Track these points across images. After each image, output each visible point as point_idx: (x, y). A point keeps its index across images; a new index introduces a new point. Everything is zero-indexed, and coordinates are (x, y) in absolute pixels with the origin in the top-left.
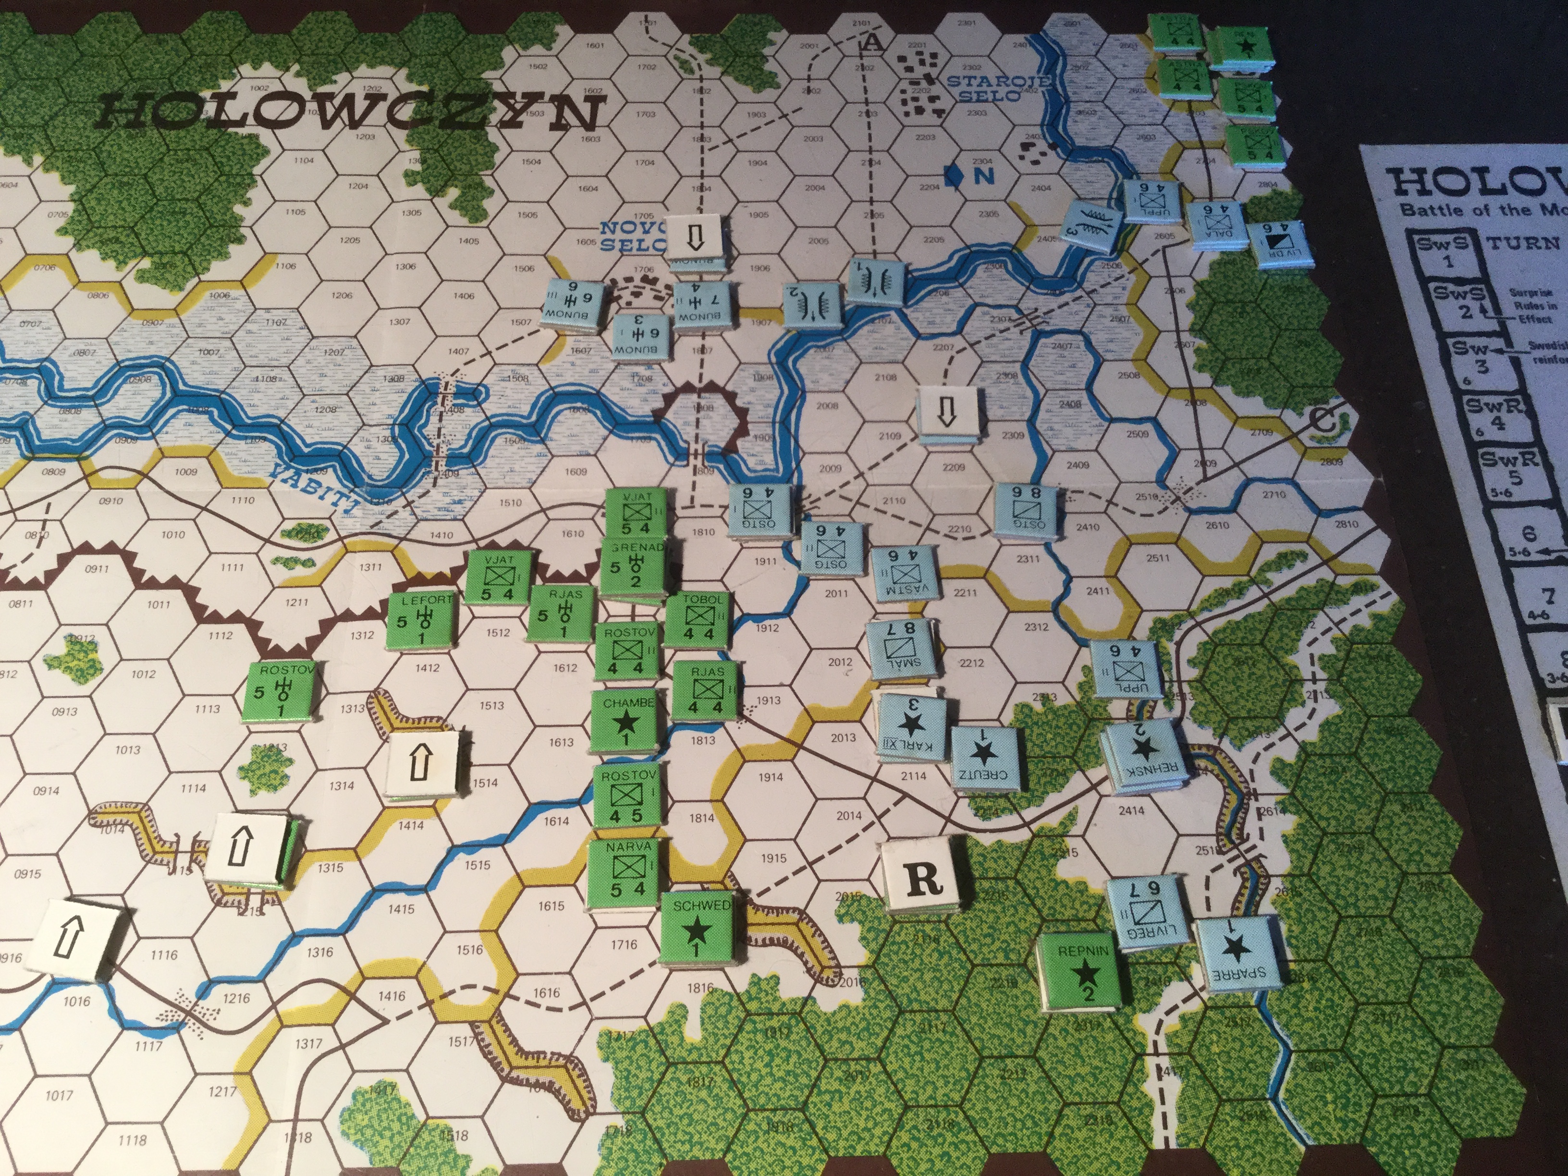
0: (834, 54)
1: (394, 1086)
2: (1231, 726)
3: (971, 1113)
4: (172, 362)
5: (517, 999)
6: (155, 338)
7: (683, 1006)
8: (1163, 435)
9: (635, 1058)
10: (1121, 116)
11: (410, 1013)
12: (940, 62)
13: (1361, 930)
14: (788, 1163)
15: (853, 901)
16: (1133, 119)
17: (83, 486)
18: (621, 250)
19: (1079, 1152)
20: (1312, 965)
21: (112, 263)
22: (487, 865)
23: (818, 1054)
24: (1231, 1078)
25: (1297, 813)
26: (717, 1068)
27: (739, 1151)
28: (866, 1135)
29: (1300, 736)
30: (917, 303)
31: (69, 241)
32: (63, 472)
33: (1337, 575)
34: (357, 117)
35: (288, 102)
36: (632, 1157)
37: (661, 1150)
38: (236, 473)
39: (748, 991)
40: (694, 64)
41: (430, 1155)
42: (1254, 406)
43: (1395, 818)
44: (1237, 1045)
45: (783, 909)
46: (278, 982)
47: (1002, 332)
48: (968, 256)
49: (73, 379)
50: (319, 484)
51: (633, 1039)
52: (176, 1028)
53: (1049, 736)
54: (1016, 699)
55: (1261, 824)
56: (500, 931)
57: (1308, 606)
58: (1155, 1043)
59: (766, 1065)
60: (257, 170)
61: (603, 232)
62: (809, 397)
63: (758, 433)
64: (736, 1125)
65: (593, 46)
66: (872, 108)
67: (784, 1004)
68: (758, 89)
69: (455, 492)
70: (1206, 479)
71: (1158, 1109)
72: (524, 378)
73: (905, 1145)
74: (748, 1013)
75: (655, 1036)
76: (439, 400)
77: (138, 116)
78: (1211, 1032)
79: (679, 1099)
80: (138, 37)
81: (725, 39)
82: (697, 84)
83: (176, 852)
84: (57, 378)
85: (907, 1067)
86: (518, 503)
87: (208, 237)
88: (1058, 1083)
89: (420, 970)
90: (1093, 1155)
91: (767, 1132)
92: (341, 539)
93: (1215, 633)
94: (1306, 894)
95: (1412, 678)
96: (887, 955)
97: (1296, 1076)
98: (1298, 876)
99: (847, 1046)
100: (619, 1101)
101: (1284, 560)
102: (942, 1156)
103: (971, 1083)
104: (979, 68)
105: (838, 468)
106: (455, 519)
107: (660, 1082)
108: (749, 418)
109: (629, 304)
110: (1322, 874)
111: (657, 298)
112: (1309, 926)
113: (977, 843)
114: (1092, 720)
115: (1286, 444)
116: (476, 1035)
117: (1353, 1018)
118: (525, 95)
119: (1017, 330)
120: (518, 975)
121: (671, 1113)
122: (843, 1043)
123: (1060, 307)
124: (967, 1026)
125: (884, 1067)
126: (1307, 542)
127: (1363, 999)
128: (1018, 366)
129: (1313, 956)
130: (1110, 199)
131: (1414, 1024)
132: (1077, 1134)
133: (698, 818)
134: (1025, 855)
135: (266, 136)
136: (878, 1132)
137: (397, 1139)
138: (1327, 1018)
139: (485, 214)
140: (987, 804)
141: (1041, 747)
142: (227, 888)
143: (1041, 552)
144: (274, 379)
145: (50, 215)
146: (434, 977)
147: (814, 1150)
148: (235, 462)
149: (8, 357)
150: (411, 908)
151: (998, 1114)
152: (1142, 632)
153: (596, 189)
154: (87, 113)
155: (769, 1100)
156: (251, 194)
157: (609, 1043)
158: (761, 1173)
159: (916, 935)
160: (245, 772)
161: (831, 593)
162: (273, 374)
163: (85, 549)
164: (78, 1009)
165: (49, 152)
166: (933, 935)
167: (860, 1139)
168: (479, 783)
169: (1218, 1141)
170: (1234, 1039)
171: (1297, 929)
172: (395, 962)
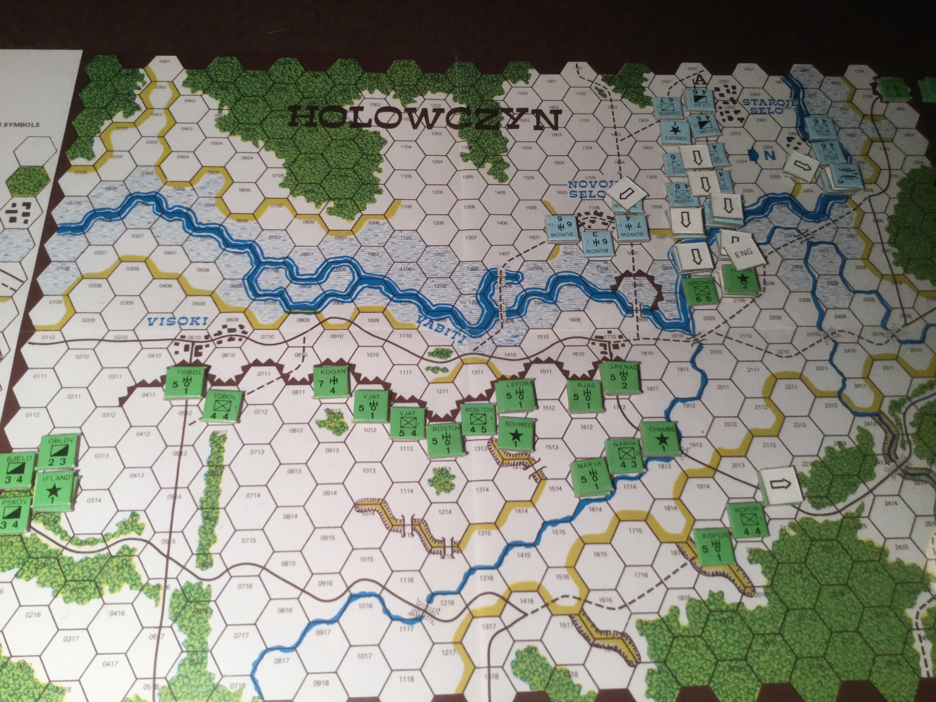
0: (680, 87)
3: (829, 661)
4: (355, 260)
5: (591, 603)
6: (344, 246)
7: (676, 607)
8: (882, 301)
9: (656, 633)
10: (837, 123)
11: (537, 610)
12: (738, 91)
14: (741, 687)
15: (756, 552)
16: (843, 126)
17: (320, 328)
18: (581, 197)
19: (886, 680)
21: (312, 204)
23: (749, 631)
26: (699, 639)
27: (716, 681)
28: (779, 672)
31: (287, 191)
32: (308, 320)
34: (431, 122)
35: (392, 113)
36: (662, 685)
37: (677, 682)
38: (399, 321)
39: (709, 600)
40: (606, 92)
41: (560, 685)
42: (925, 285)
46: (467, 594)
47: (791, 242)
48: (767, 200)
49: (303, 269)
50: (443, 327)
51: (654, 625)
52: (419, 619)
53: (845, 464)
54: (826, 444)
56: (577, 567)
58: (917, 624)
59: (724, 637)
60: (382, 152)
61: (570, 187)
63: (669, 299)
64: (713, 668)
65: (551, 81)
67: (728, 606)
68: (643, 106)
69: (514, 331)
70: (906, 324)
71: (922, 657)
72: (541, 268)
73: (798, 677)
74: (711, 611)
75: (664, 622)
76: (498, 280)
77: (311, 120)
79: (682, 655)
80: (303, 73)
81: (621, 77)
82: (609, 103)
83: (404, 525)
84: (295, 268)
85: (794, 637)
86: (547, 337)
87: (363, 190)
88: (871, 645)
89: (539, 588)
90: (893, 681)
91: (729, 672)
92: (459, 357)
93: (922, 408)
96: (778, 581)
99: (763, 628)
100: (652, 656)
102: (818, 682)
103: (828, 646)
104: (758, 95)
105: (713, 318)
106: (515, 346)
107: (671, 646)
108: (662, 291)
109: (589, 227)
111: (604, 224)
113: (815, 522)
116: (574, 622)
118: (518, 110)
119: (799, 241)
120: (589, 590)
121: (679, 662)
122: (761, 626)
123: (820, 229)
124: (822, 617)
125: (783, 637)
128: (802, 261)
132: (884, 671)
134: (840, 527)
135: (383, 132)
136: (784, 670)
137: (542, 676)
139: (506, 178)
140: (818, 500)
141: (841, 470)
142: (433, 544)
143: (828, 364)
144: (410, 269)
145: (274, 176)
146: (546, 591)
147: (754, 680)
148: (398, 315)
149: (266, 256)
150: (529, 555)
151: (842, 661)
152: (885, 408)
153: (563, 163)
154: (283, 117)
155: (727, 656)
156: (381, 166)
157: (642, 626)
158: (729, 692)
159: (790, 570)
160: (432, 482)
161: (720, 387)
162: (409, 266)
163: (328, 362)
164: (367, 610)
165: (266, 139)
166: (799, 569)
167: (776, 675)
168: (552, 488)
172: (526, 583)
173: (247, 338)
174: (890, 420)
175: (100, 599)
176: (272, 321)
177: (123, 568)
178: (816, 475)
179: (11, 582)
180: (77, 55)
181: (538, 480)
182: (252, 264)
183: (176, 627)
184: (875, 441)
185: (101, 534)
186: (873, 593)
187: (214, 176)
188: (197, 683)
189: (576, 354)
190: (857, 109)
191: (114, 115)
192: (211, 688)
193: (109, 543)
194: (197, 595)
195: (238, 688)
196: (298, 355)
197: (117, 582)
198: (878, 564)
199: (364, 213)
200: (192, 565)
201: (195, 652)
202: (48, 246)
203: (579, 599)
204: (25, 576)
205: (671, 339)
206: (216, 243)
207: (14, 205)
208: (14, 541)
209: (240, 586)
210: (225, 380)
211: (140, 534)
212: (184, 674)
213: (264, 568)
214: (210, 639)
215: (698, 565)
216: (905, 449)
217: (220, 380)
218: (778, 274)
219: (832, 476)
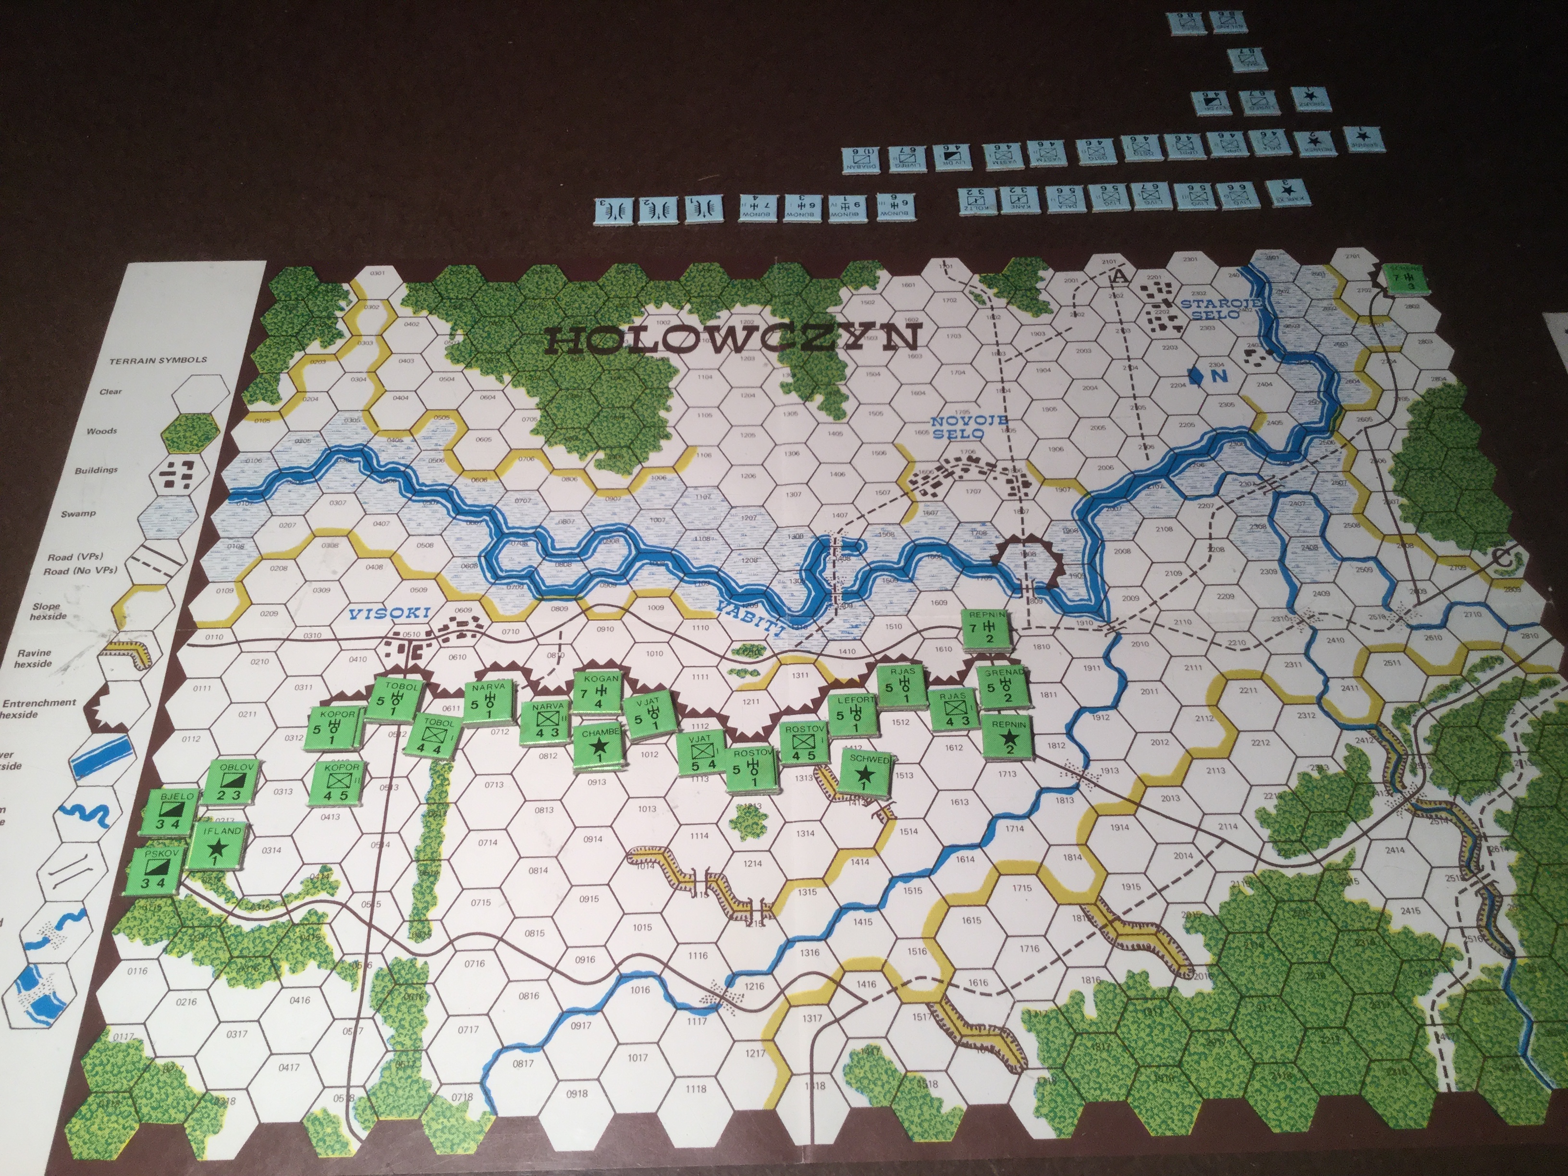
0: (1091, 287)
2: (1461, 787)
3: (1304, 1068)
4: (633, 529)
5: (957, 987)
6: (617, 510)
7: (1080, 993)
8: (1383, 570)
9: (1051, 1029)
10: (1320, 329)
11: (881, 996)
12: (1174, 289)
14: (1174, 1103)
15: (1195, 918)
16: (1328, 330)
17: (582, 619)
18: (949, 438)
19: (1386, 1095)
20: (1541, 960)
21: (575, 455)
22: (919, 890)
23: (1185, 1026)
24: (1491, 1041)
25: (1516, 850)
26: (1112, 1037)
27: (1137, 1096)
28: (1228, 1084)
29: (1514, 793)
30: (1180, 472)
31: (541, 439)
32: (566, 608)
33: (1527, 674)
34: (740, 343)
35: (687, 333)
36: (1059, 1099)
37: (1080, 1094)
38: (691, 608)
39: (1126, 983)
40: (985, 297)
41: (913, 1098)
42: (1448, 548)
44: (1492, 1018)
45: (1143, 923)
46: (783, 973)
47: (1249, 493)
48: (1214, 437)
49: (561, 541)
50: (754, 615)
51: (1047, 1016)
52: (715, 1008)
53: (1327, 796)
54: (1298, 769)
55: (1491, 858)
56: (938, 938)
57: (1508, 697)
58: (1432, 1017)
59: (1149, 1035)
60: (672, 385)
61: (934, 425)
62: (1107, 545)
63: (1073, 573)
64: (1132, 1077)
66: (1125, 326)
67: (1154, 992)
68: (1037, 314)
69: (852, 620)
70: (1420, 603)
71: (1440, 1064)
72: (892, 534)
73: (1257, 1091)
74: (1129, 999)
75: (1062, 1014)
76: (832, 551)
77: (576, 345)
78: (1472, 1009)
79: (1087, 1059)
80: (565, 284)
81: (1007, 278)
82: (990, 312)
83: (695, 882)
84: (549, 541)
85: (1252, 1035)
86: (899, 627)
87: (644, 435)
88: (1364, 1046)
89: (883, 966)
90: (1396, 1097)
91: (1155, 1082)
92: (775, 655)
93: (1441, 718)
94: (1530, 908)
96: (1227, 957)
97: (1538, 1039)
98: (1524, 896)
99: (1206, 1022)
100: (1044, 1060)
101: (1487, 664)
102: (1286, 1098)
103: (1300, 1048)
104: (1205, 293)
105: (1137, 598)
106: (855, 640)
107: (1072, 1046)
108: (1064, 561)
109: (961, 479)
110: (1540, 894)
111: (982, 474)
112: (1536, 932)
113: (1283, 876)
114: (1356, 785)
115: (1477, 576)
116: (932, 1013)
118: (861, 325)
119: (1261, 491)
120: (956, 970)
121: (1083, 1068)
122: (1203, 1019)
123: (1292, 474)
124: (1292, 1007)
125: (1235, 1036)
126: (1502, 650)
128: (1265, 519)
129: (1540, 954)
130: (1319, 392)
132: (1383, 1082)
133: (1070, 857)
134: (1319, 884)
135: (674, 359)
136: (1236, 1081)
137: (887, 1086)
138: (1556, 997)
139: (844, 414)
140: (1287, 847)
141: (1321, 804)
142: (735, 907)
143: (1303, 659)
144: (708, 539)
145: (524, 420)
146: (895, 971)
147: (1191, 1094)
148: (691, 600)
149: (510, 525)
150: (870, 922)
151: (1322, 1069)
152: (1387, 719)
153: (924, 393)
154: (538, 343)
155: (1153, 1060)
156: (670, 402)
157: (1030, 1018)
158: (1155, 1111)
159: (1246, 942)
160: (735, 824)
161: (1145, 692)
162: (707, 535)
163: (593, 664)
164: (642, 996)
165: (514, 372)
166: (1258, 942)
167: (1224, 1087)
168: (905, 831)
169: (1487, 1087)
170: (1490, 1014)
171: (1526, 934)
172: (865, 960)
173: (483, 634)
174: (1394, 736)
175: (277, 982)
176: (516, 611)
177: (308, 940)
178: (1285, 812)
179: (158, 959)
180: (258, 267)
181: (885, 821)
182: (491, 536)
183: (379, 1018)
184: (1372, 763)
185: (280, 894)
186: (1368, 974)
187: (442, 422)
188: (407, 1094)
189: (941, 649)
190: (1349, 308)
191: (307, 345)
192: (426, 1100)
193: (290, 908)
194: (409, 976)
195: (463, 1099)
196: (553, 655)
197: (301, 958)
198: (1376, 934)
199: (644, 464)
200: (403, 936)
201: (406, 1051)
202: (216, 518)
203: (941, 981)
204: (176, 950)
205: (1077, 627)
206: (444, 510)
207: (171, 465)
208: (163, 904)
209: (468, 964)
210: (452, 690)
211: (332, 895)
212: (389, 1081)
213: (501, 939)
214: (426, 1035)
215: (1113, 935)
216: (1415, 775)
217: (445, 690)
218: (1231, 537)
219: (1307, 812)
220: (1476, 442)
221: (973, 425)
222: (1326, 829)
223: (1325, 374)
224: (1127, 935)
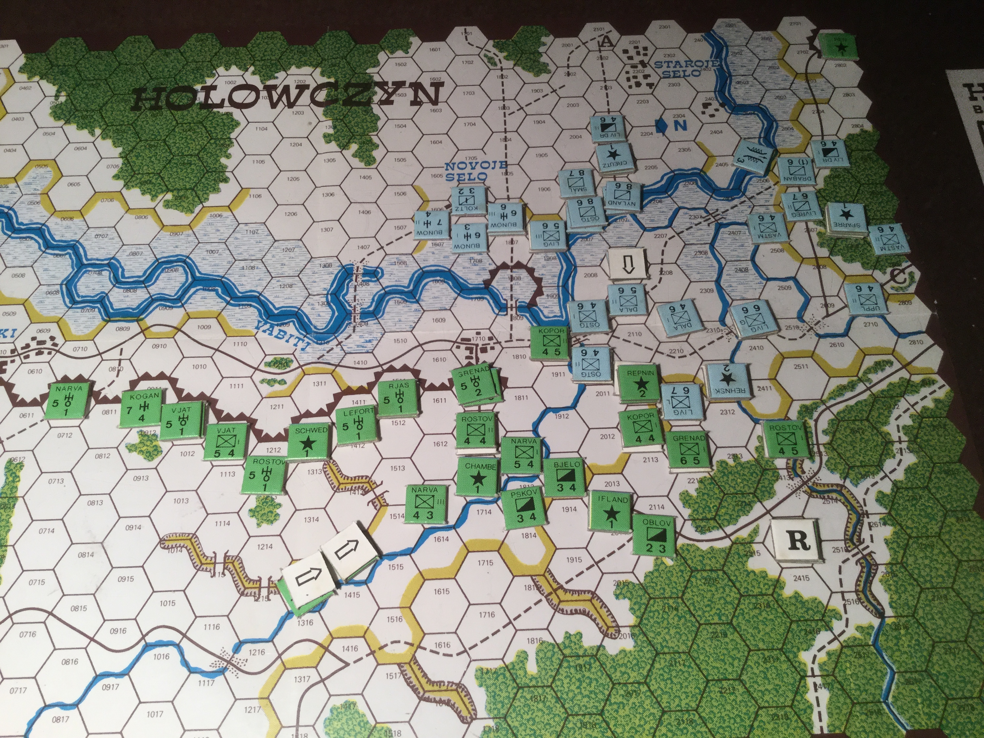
0: (583, 50)
1: (354, 704)
2: (850, 472)
3: (703, 714)
4: (191, 259)
5: (425, 649)
6: (179, 244)
7: (525, 652)
8: (800, 289)
9: (498, 684)
10: (764, 84)
11: (361, 659)
12: (650, 52)
13: (934, 596)
15: (624, 586)
16: (771, 86)
17: (141, 337)
18: (458, 181)
19: (769, 737)
20: (905, 619)
21: (148, 197)
22: (401, 567)
23: (608, 680)
24: (859, 689)
25: (892, 525)
26: (548, 690)
28: (640, 729)
29: (893, 477)
31: (121, 183)
32: (128, 329)
33: (911, 375)
34: (292, 100)
35: (249, 92)
38: (234, 327)
39: (563, 643)
40: (496, 60)
42: (855, 268)
43: (953, 527)
44: (862, 669)
45: (582, 591)
46: (282, 641)
47: (696, 225)
48: (672, 178)
49: (130, 271)
50: (285, 333)
51: (496, 673)
52: (222, 672)
53: (739, 481)
54: (718, 458)
55: (871, 533)
56: (412, 608)
57: (895, 394)
58: (812, 669)
59: (578, 688)
60: (233, 136)
61: (447, 170)
62: (578, 269)
63: (549, 293)
64: (562, 724)
66: (608, 83)
67: (586, 650)
68: (537, 74)
69: (367, 335)
70: (828, 315)
71: (816, 710)
72: (404, 263)
73: (664, 735)
74: (565, 656)
75: (509, 671)
76: (354, 278)
77: (157, 103)
78: (846, 662)
79: (526, 709)
80: (154, 51)
81: (516, 43)
82: (499, 73)
83: (215, 563)
84: (120, 270)
85: (662, 686)
86: (405, 341)
87: (207, 179)
88: (755, 695)
89: (365, 633)
91: (580, 728)
92: (301, 366)
93: (838, 413)
94: (900, 575)
95: (959, 438)
96: (647, 619)
97: (898, 687)
98: (895, 564)
99: (626, 676)
100: (490, 711)
101: (879, 366)
103: (702, 697)
104: (674, 56)
106: (368, 352)
107: (514, 699)
108: (543, 284)
110: (909, 562)
112: (903, 595)
113: (698, 549)
114: (764, 471)
116: (402, 672)
117: (932, 651)
118: (394, 83)
119: (706, 223)
120: (425, 634)
121: (522, 718)
122: (623, 673)
123: (732, 208)
124: (698, 662)
125: (649, 687)
126: (892, 354)
127: (937, 640)
128: (708, 246)
129: (905, 613)
130: (760, 138)
131: (969, 654)
132: (767, 726)
133: (527, 536)
134: (728, 555)
135: (237, 114)
136: (647, 727)
137: (359, 736)
138: (916, 651)
139: (375, 160)
140: (703, 524)
141: (734, 488)
142: (246, 584)
145: (108, 167)
146: (374, 637)
148: (234, 320)
149: (89, 257)
150: (358, 595)
151: (719, 715)
153: (441, 142)
154: (126, 101)
155: (580, 709)
156: (231, 151)
157: (482, 675)
159: (664, 606)
160: (253, 512)
161: (599, 394)
162: (252, 265)
163: (147, 377)
164: (163, 661)
165: (104, 127)
166: (674, 606)
167: (637, 731)
168: (393, 516)
169: (853, 729)
170: (860, 666)
171: (895, 597)
172: (351, 628)
173: (58, 351)
176: (87, 331)
178: (704, 494)
181: (378, 507)
182: (72, 267)
186: (762, 633)
187: (42, 171)
189: (437, 360)
190: (790, 68)
196: (113, 369)
198: (771, 598)
199: (205, 204)
203: (412, 645)
206: (36, 245)
209: (22, 635)
210: (28, 400)
213: (50, 613)
215: (555, 601)
216: (813, 461)
217: (23, 399)
218: (678, 262)
219: (722, 494)
220: (883, 179)
221: (479, 169)
222: (737, 508)
223: (765, 123)
224: (567, 601)
